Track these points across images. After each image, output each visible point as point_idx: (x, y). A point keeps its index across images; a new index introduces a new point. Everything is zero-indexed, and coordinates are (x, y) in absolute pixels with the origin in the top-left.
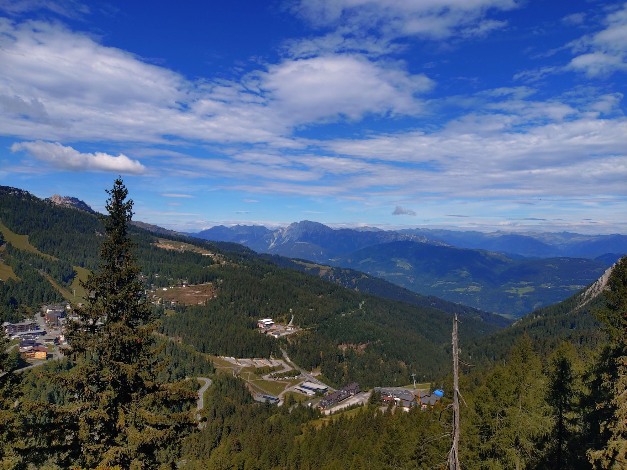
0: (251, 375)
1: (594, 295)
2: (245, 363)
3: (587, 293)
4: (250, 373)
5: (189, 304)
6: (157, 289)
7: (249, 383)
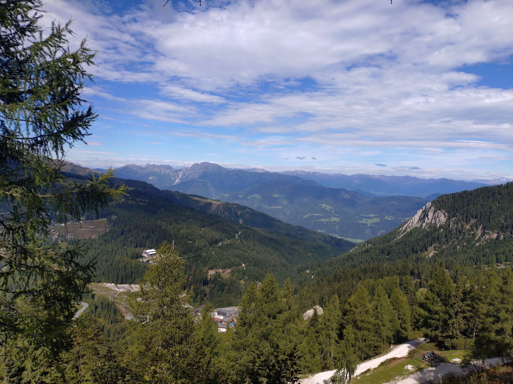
0: (126, 298)
1: (408, 230)
2: (123, 288)
3: (404, 228)
4: (125, 297)
5: (83, 237)
6: (55, 225)
7: (123, 305)
